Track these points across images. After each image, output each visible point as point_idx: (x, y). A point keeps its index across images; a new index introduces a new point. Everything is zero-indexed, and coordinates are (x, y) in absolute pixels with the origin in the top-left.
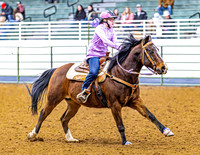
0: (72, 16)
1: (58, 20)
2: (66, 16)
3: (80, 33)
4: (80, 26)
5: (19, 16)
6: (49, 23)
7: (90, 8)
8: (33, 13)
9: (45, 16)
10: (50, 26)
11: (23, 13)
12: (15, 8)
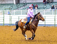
0: (51, 8)
1: (47, 9)
2: (49, 8)
3: (53, 13)
4: (53, 11)
5: (36, 8)
6: (44, 10)
7: (55, 6)
8: (40, 7)
9: (43, 8)
10: (44, 11)
11: (37, 7)
12: (35, 6)
